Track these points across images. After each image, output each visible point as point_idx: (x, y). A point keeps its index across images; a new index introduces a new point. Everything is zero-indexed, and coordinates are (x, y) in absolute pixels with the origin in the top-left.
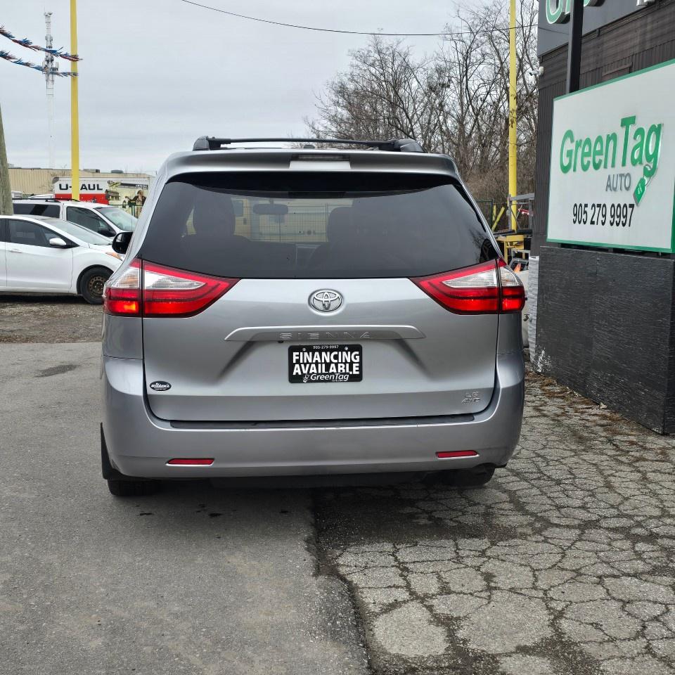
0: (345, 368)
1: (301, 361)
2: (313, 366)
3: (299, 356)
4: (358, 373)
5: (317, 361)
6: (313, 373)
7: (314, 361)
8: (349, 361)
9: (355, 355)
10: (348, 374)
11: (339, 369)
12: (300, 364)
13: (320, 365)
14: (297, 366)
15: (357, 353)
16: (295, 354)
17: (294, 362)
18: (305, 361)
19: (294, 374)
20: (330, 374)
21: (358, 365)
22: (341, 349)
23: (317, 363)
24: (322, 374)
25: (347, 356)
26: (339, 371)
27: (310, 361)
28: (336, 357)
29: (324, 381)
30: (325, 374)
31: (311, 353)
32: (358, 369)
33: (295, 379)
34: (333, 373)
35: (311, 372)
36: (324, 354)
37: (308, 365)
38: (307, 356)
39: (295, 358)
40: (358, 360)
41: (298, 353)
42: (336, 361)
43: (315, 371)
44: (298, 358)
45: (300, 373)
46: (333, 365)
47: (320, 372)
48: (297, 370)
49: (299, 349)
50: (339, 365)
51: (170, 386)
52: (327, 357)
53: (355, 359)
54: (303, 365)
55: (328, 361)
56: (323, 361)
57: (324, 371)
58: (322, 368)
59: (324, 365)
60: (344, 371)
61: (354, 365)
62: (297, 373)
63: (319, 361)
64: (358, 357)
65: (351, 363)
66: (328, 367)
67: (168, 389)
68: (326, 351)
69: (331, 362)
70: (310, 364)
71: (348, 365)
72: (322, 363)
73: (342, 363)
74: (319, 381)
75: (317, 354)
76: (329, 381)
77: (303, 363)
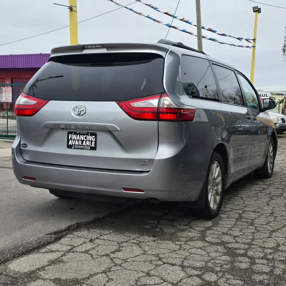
0: (89, 143)
1: (72, 139)
2: (77, 141)
3: (71, 136)
4: (94, 146)
5: (78, 139)
6: (77, 144)
7: (77, 139)
8: (91, 140)
9: (94, 137)
11: (87, 143)
12: (72, 140)
13: (79, 141)
14: (70, 141)
17: (70, 139)
18: (74, 139)
19: (69, 144)
20: (83, 146)
22: (87, 134)
23: (78, 140)
24: (80, 145)
25: (90, 138)
26: (87, 145)
27: (76, 139)
28: (86, 138)
29: (81, 149)
30: (81, 145)
31: (76, 135)
32: (94, 144)
33: (70, 147)
34: (84, 145)
35: (76, 144)
36: (81, 136)
37: (75, 141)
38: (74, 137)
40: (94, 140)
42: (86, 140)
44: (71, 137)
45: (71, 144)
46: (84, 142)
47: (79, 144)
48: (70, 143)
49: (71, 133)
50: (87, 142)
51: (27, 146)
52: (82, 137)
53: (93, 139)
54: (73, 141)
55: (83, 140)
56: (81, 139)
57: (81, 144)
58: (80, 143)
59: (81, 141)
60: (89, 145)
61: (93, 142)
63: (79, 139)
65: (92, 141)
66: (82, 143)
67: (27, 147)
68: (82, 134)
69: (84, 140)
70: (76, 140)
71: (90, 142)
72: (80, 140)
73: (88, 141)
74: (78, 148)
75: (78, 136)
76: (82, 149)
77: (73, 140)
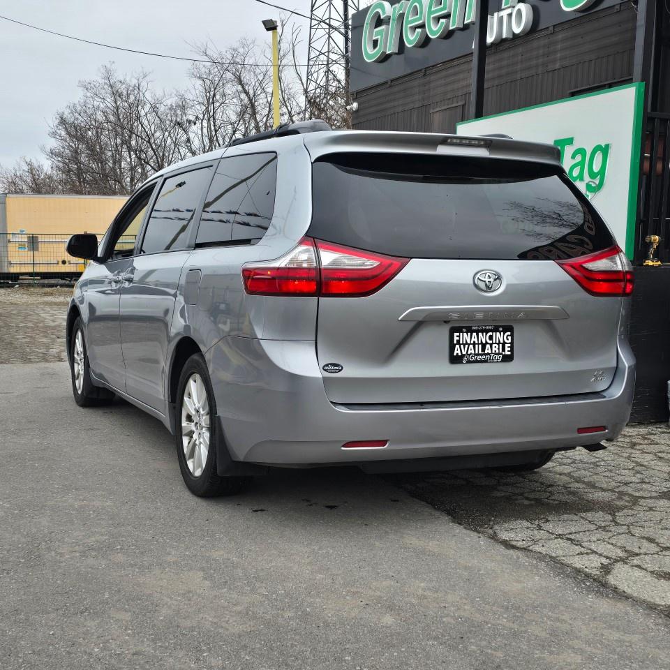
0: (499, 349)
1: (461, 342)
2: (471, 346)
3: (459, 336)
4: (509, 353)
5: (474, 342)
6: (471, 354)
7: (472, 342)
8: (502, 342)
9: (508, 336)
10: (501, 354)
11: (494, 349)
12: (460, 345)
13: (477, 346)
14: (457, 346)
15: (509, 333)
16: (456, 334)
17: (455, 342)
18: (464, 342)
19: (455, 354)
20: (486, 354)
21: (509, 345)
22: (496, 330)
23: (474, 344)
24: (478, 354)
25: (499, 337)
26: (493, 352)
27: (469, 342)
28: (491, 338)
29: (481, 362)
30: (482, 355)
31: (469, 334)
32: (509, 349)
33: (455, 360)
34: (488, 354)
35: (469, 353)
36: (480, 334)
37: (467, 346)
38: (466, 337)
39: (456, 339)
40: (510, 341)
41: (458, 334)
42: (491, 342)
43: (473, 352)
44: (458, 338)
45: (460, 354)
46: (488, 346)
47: (477, 352)
48: (457, 351)
49: (459, 330)
50: (494, 345)
51: (342, 368)
52: (483, 338)
53: (508, 339)
54: (462, 346)
55: (484, 342)
56: (480, 342)
57: (480, 352)
58: (479, 349)
59: (480, 346)
60: (497, 352)
61: (507, 345)
62: (457, 354)
63: (477, 342)
64: (509, 338)
65: (504, 343)
66: (483, 349)
67: (340, 370)
68: (482, 331)
69: (487, 343)
70: (469, 345)
71: (501, 345)
72: (478, 344)
73: (496, 343)
74: (476, 361)
75: (474, 334)
76: (485, 361)
77: (463, 344)
